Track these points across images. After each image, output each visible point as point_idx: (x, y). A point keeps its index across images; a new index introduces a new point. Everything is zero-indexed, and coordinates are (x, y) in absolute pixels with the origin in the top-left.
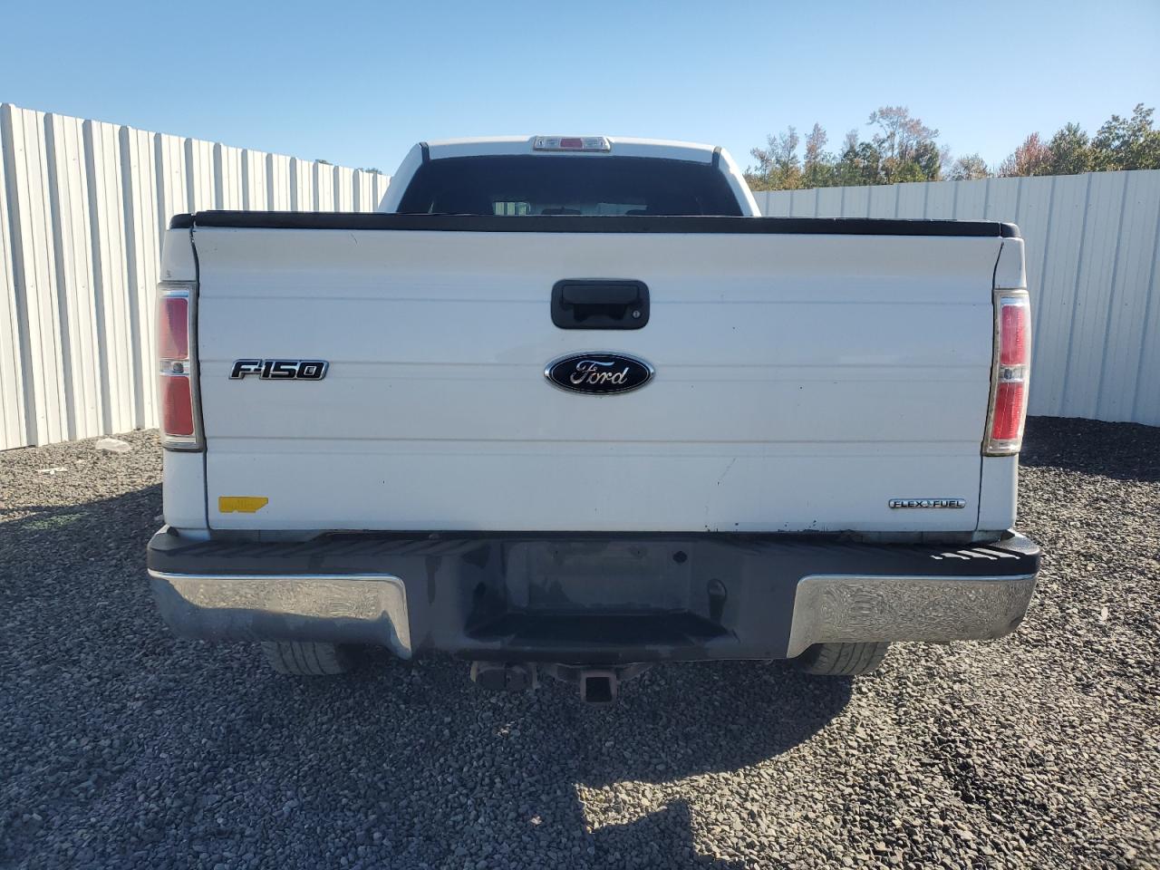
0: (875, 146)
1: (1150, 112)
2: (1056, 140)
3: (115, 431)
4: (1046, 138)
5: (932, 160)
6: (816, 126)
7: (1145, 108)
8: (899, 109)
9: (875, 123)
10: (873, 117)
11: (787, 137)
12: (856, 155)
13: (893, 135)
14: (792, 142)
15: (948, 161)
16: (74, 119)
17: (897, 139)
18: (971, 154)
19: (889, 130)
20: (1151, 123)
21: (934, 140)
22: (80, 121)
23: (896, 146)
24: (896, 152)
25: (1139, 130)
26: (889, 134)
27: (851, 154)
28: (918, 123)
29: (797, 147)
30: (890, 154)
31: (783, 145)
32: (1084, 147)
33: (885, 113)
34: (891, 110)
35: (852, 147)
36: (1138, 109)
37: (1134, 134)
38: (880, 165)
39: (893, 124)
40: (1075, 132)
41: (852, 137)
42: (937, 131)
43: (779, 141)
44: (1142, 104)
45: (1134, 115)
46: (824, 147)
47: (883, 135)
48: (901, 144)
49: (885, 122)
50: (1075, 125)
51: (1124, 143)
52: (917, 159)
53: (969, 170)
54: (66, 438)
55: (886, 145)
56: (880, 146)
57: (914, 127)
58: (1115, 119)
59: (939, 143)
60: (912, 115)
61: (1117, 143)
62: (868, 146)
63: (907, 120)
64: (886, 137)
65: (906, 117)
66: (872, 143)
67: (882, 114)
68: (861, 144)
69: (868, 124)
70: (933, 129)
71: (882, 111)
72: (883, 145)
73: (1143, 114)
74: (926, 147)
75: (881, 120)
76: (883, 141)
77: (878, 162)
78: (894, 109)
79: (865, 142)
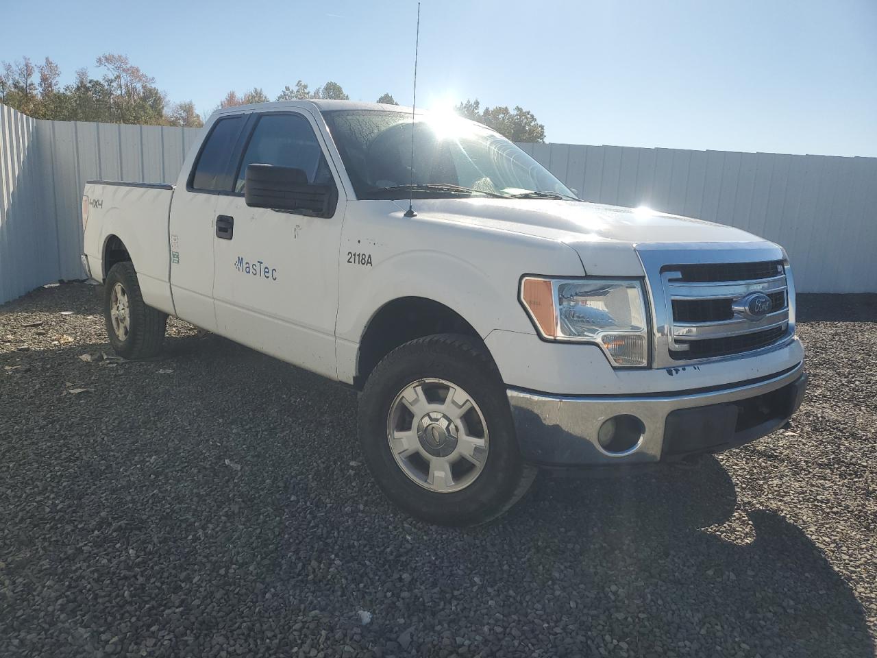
0: (104, 84)
5: (157, 101)
6: (48, 58)
8: (120, 57)
9: (103, 66)
10: (99, 61)
11: (22, 65)
12: (87, 89)
13: (118, 77)
14: (28, 72)
17: (123, 81)
19: (116, 73)
21: (154, 85)
23: (123, 87)
24: (124, 91)
26: (115, 76)
27: (82, 88)
28: (138, 69)
29: (33, 76)
30: (119, 92)
31: (19, 72)
33: (109, 59)
34: (113, 57)
36: (299, 84)
38: (112, 101)
39: (118, 68)
41: (82, 75)
42: (153, 79)
43: (14, 68)
45: (298, 88)
46: (58, 78)
47: (111, 77)
48: (127, 85)
49: (111, 66)
50: (259, 90)
52: (144, 99)
53: (187, 112)
55: (114, 84)
57: (134, 72)
60: (132, 62)
62: (97, 83)
63: (128, 66)
64: (113, 78)
65: (127, 64)
66: (102, 82)
67: (107, 59)
68: (90, 82)
69: (97, 66)
70: (150, 76)
71: (106, 57)
72: (112, 84)
73: (302, 87)
74: (150, 90)
75: (106, 64)
76: (111, 81)
77: (109, 98)
78: (116, 56)
79: (95, 80)
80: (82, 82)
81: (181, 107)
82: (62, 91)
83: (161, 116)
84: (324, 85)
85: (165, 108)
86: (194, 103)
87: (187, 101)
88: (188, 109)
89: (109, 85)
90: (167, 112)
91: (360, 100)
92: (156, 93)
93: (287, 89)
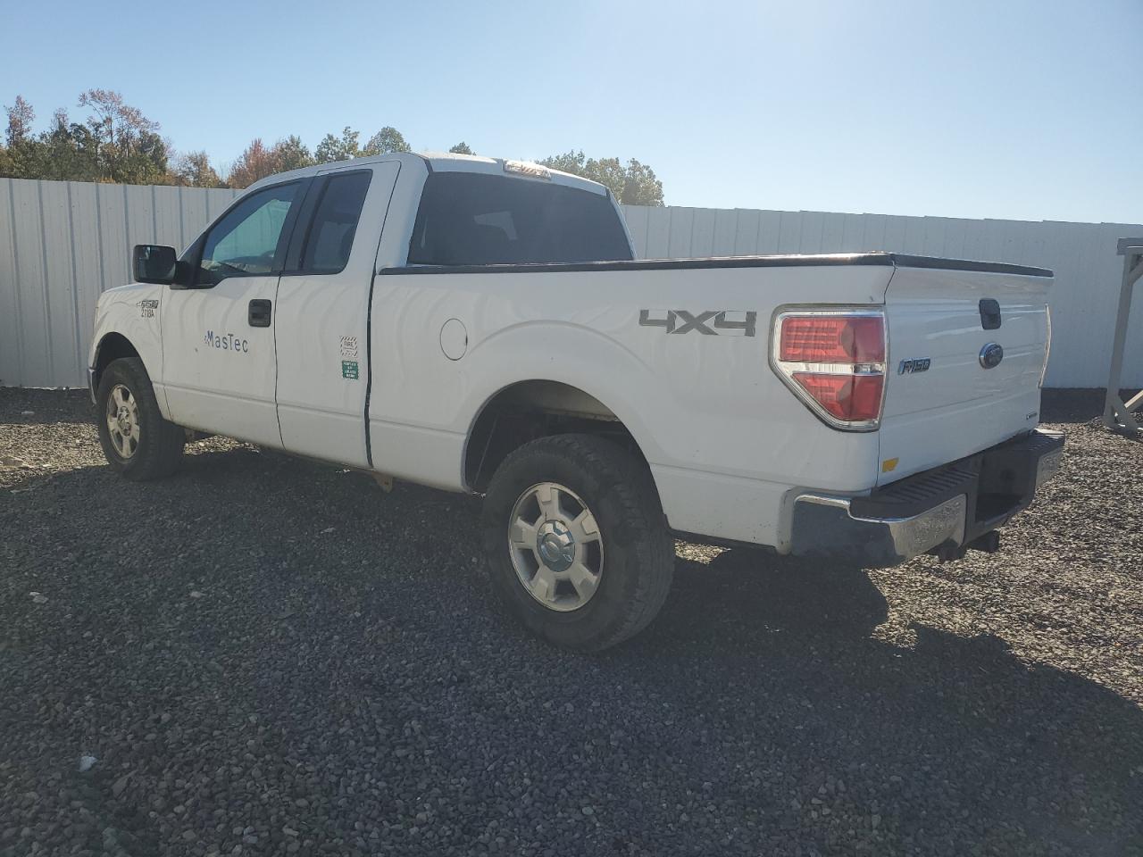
0: (91, 129)
1: (356, 134)
5: (159, 152)
6: (20, 99)
7: (352, 131)
8: (111, 93)
9: (87, 105)
10: (83, 98)
12: (68, 136)
13: (109, 120)
15: (176, 155)
17: (115, 126)
19: (105, 115)
21: (156, 131)
23: (114, 133)
24: (116, 138)
26: (104, 118)
27: (61, 134)
28: (136, 112)
30: (108, 140)
33: (97, 96)
34: (102, 93)
35: (61, 127)
36: (346, 131)
38: (99, 151)
39: (107, 108)
40: (298, 143)
41: (60, 117)
42: (157, 124)
45: (343, 136)
46: (30, 123)
47: (98, 120)
48: (120, 132)
49: (98, 106)
50: (296, 137)
52: (142, 148)
53: (198, 166)
55: (103, 129)
57: (132, 116)
59: (163, 134)
60: (127, 102)
62: (79, 129)
63: (122, 106)
64: (102, 122)
65: (120, 103)
66: (87, 126)
67: (93, 95)
68: (73, 125)
69: (79, 106)
70: (152, 120)
71: (92, 94)
72: (100, 129)
74: (150, 137)
75: (92, 102)
76: (99, 126)
77: (96, 147)
78: (106, 93)
79: (78, 123)
81: (190, 158)
82: (37, 139)
83: (165, 171)
85: (169, 160)
86: (207, 154)
87: (199, 152)
88: (200, 162)
89: (96, 130)
90: (172, 164)
91: (426, 150)
92: (158, 140)
93: (330, 137)
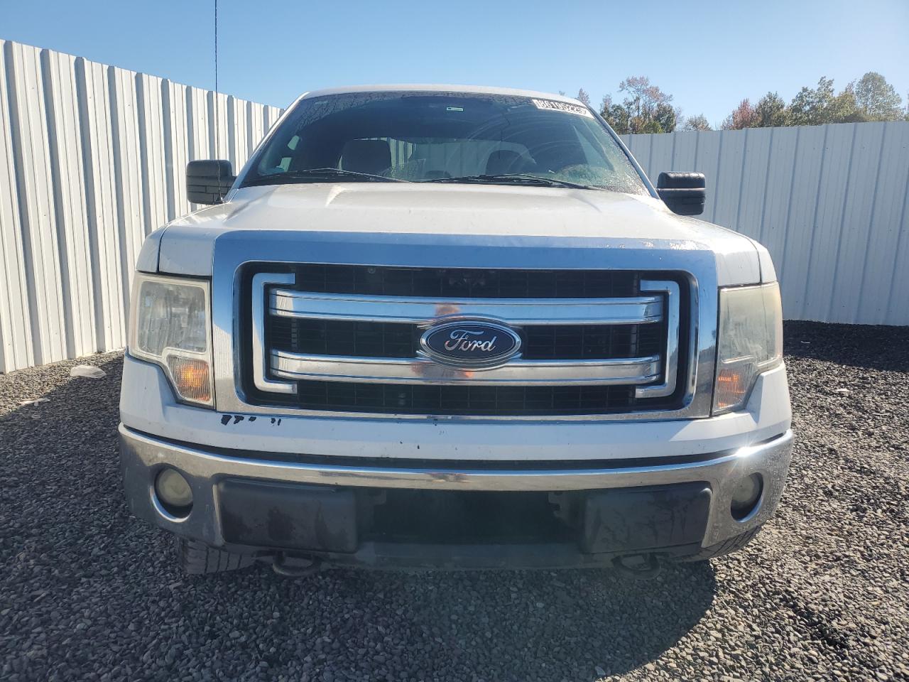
0: (625, 107)
1: (830, 83)
2: (761, 106)
3: (79, 354)
4: (754, 103)
5: (670, 119)
6: (581, 91)
7: (827, 80)
8: (642, 79)
9: (624, 90)
10: (622, 86)
12: (610, 114)
13: (638, 99)
15: (681, 119)
16: (32, 47)
17: (641, 102)
18: (698, 115)
19: (635, 95)
20: (832, 91)
21: (669, 103)
22: (38, 50)
23: (641, 108)
24: (641, 112)
25: (824, 97)
26: (635, 98)
27: (606, 113)
28: (657, 90)
30: (636, 114)
32: (781, 110)
33: (631, 82)
34: (636, 80)
36: (822, 81)
37: (820, 101)
38: (629, 123)
39: (638, 90)
40: (774, 99)
41: (607, 100)
42: (671, 96)
44: (825, 77)
45: (819, 86)
47: (631, 100)
48: (644, 106)
49: (631, 89)
50: (774, 93)
51: (813, 108)
52: (657, 118)
53: (696, 127)
54: (32, 363)
55: (633, 107)
56: (629, 108)
57: (654, 93)
58: (805, 90)
59: (674, 105)
60: (652, 83)
61: (807, 108)
62: (619, 108)
63: (648, 87)
64: (633, 100)
65: (647, 85)
66: (622, 106)
67: (629, 81)
68: (614, 106)
69: (620, 91)
70: (668, 94)
72: (631, 107)
73: (826, 84)
74: (664, 108)
75: (628, 87)
76: (631, 104)
77: (627, 120)
78: (639, 78)
79: (617, 105)
80: (606, 108)
84: (861, 77)
86: (705, 116)
92: (671, 111)
